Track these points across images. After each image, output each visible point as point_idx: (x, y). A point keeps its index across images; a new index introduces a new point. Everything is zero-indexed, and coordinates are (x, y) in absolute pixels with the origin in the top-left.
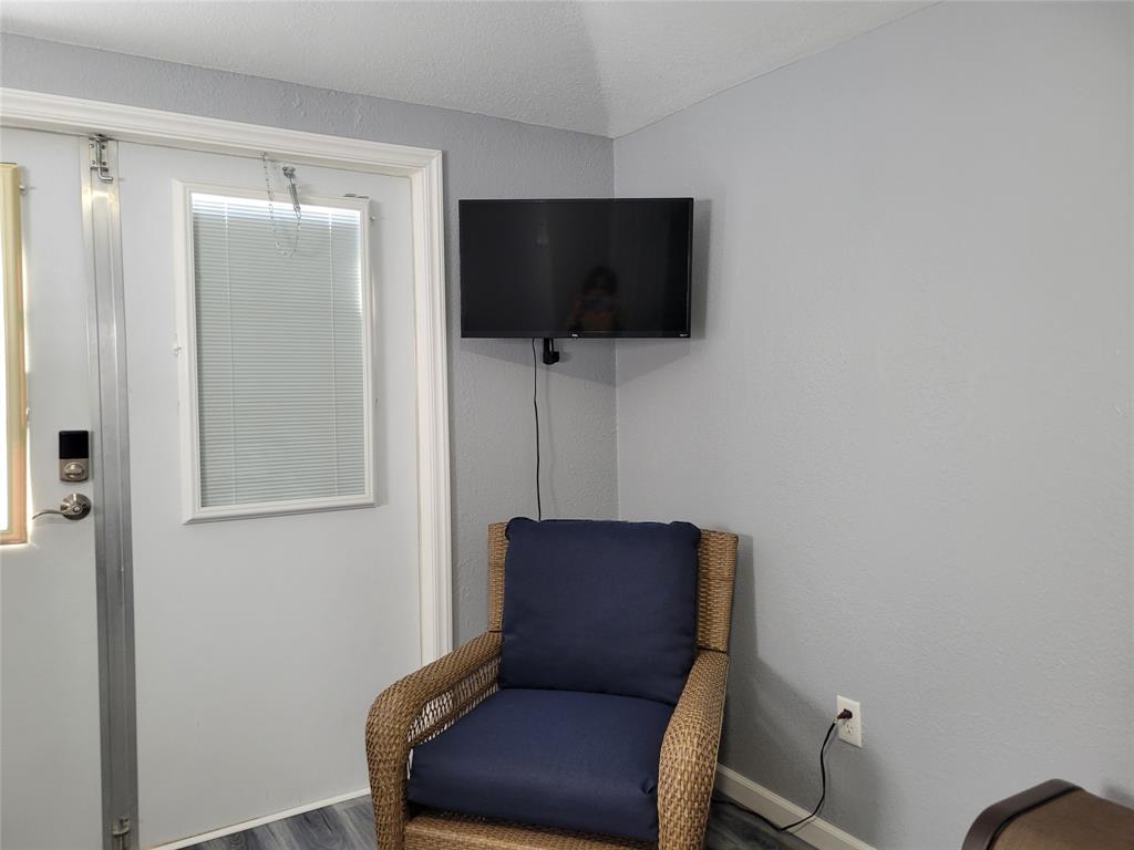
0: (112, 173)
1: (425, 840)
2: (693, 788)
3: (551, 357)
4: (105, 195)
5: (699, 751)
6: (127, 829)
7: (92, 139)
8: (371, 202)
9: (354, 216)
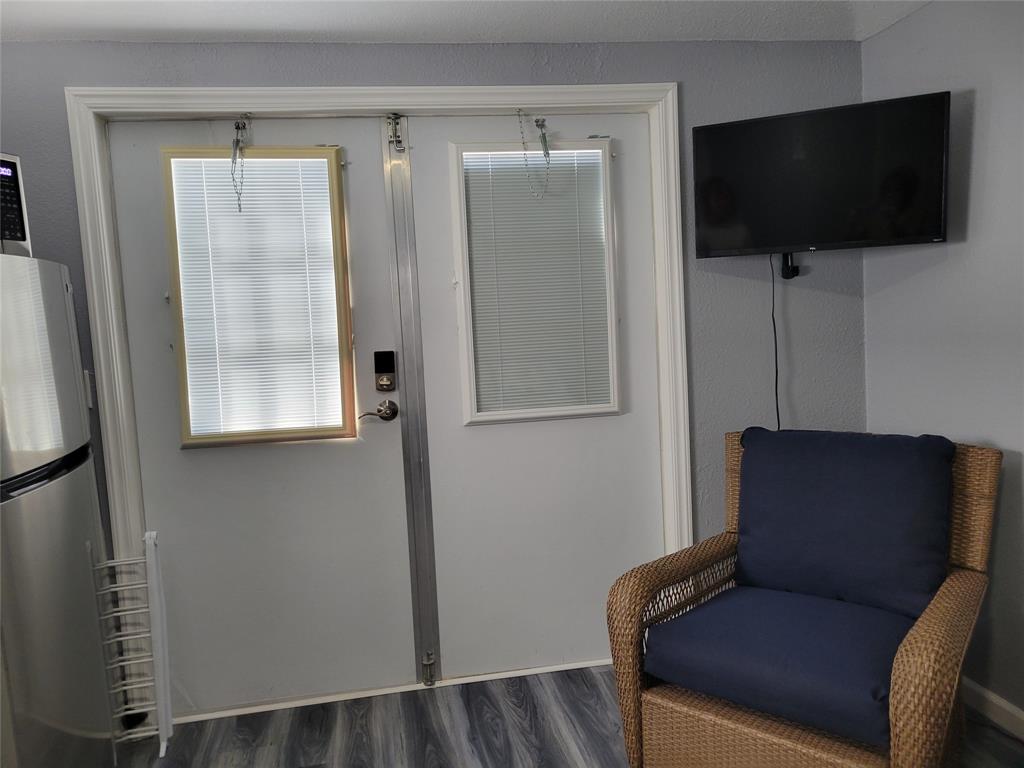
0: (405, 144)
1: (659, 708)
2: (928, 703)
3: (790, 272)
4: (400, 162)
5: (937, 667)
6: (432, 661)
7: (389, 118)
8: (612, 140)
9: (596, 154)
